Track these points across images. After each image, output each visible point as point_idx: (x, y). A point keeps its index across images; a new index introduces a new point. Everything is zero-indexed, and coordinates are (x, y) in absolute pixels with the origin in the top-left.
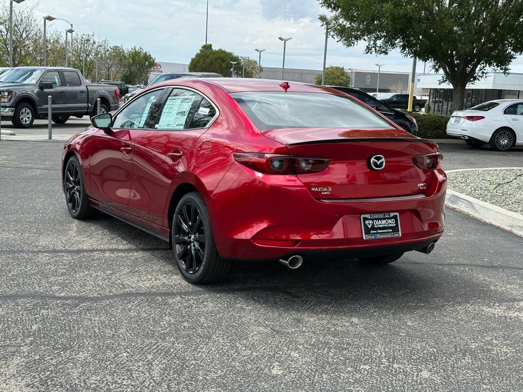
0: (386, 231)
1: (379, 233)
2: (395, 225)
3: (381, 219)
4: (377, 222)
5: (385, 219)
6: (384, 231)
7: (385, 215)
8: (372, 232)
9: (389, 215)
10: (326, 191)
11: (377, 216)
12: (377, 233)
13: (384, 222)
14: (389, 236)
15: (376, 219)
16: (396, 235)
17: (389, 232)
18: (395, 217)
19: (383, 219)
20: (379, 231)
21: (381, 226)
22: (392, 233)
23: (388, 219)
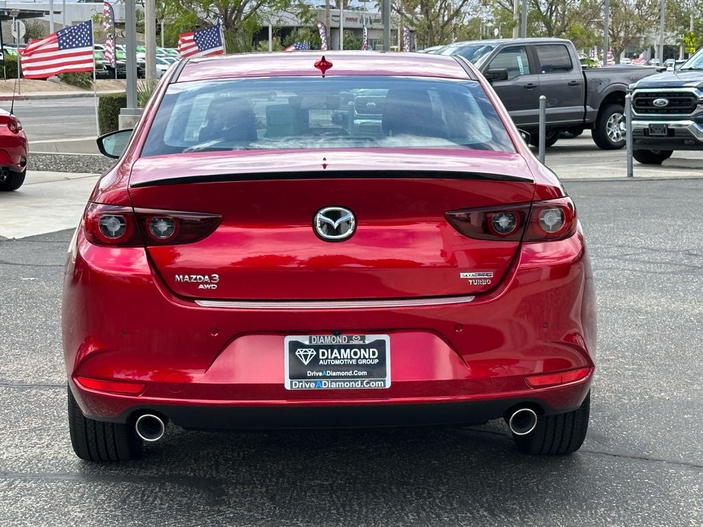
0: (350, 373)
1: (331, 377)
2: (377, 361)
3: (339, 347)
4: (328, 353)
5: (351, 347)
6: (343, 374)
7: (350, 339)
8: (310, 373)
9: (363, 339)
10: (206, 283)
11: (328, 339)
12: (324, 377)
13: (346, 354)
14: (357, 385)
15: (327, 347)
16: (376, 384)
17: (358, 377)
18: (380, 345)
19: (345, 347)
20: (329, 373)
21: (337, 362)
22: (367, 380)
23: (359, 347)
